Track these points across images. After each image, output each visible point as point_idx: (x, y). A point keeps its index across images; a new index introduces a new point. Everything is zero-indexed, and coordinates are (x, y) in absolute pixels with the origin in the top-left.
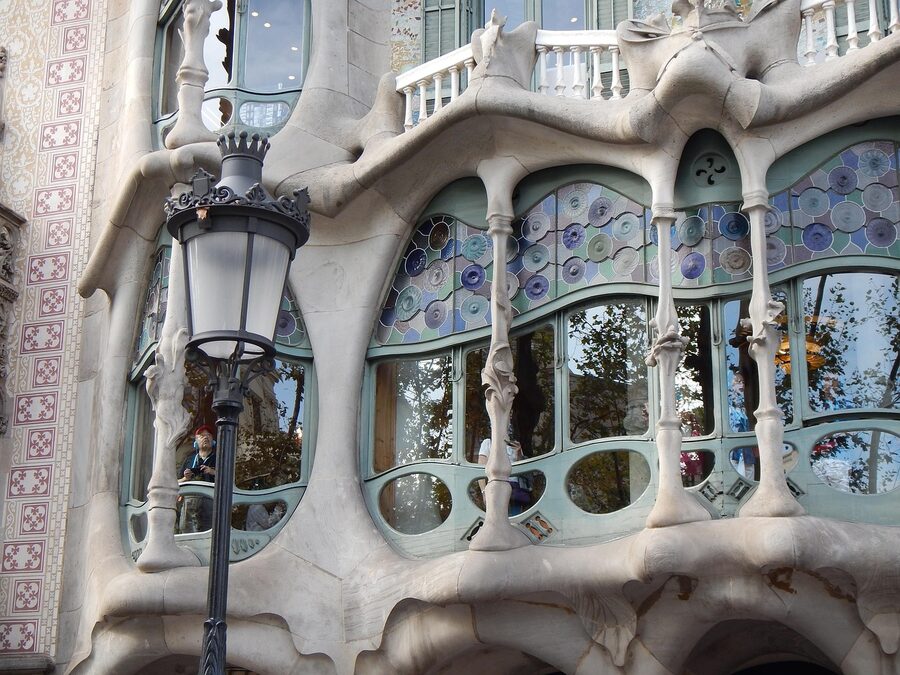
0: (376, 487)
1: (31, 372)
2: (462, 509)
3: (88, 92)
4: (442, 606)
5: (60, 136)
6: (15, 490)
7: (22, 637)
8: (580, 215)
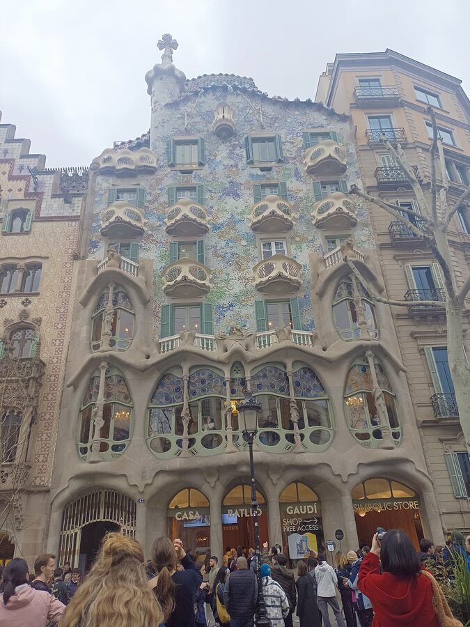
0: (149, 441)
1: (46, 406)
2: (174, 447)
3: (66, 332)
4: (170, 472)
5: (57, 343)
6: (39, 439)
7: (40, 481)
8: (205, 377)
